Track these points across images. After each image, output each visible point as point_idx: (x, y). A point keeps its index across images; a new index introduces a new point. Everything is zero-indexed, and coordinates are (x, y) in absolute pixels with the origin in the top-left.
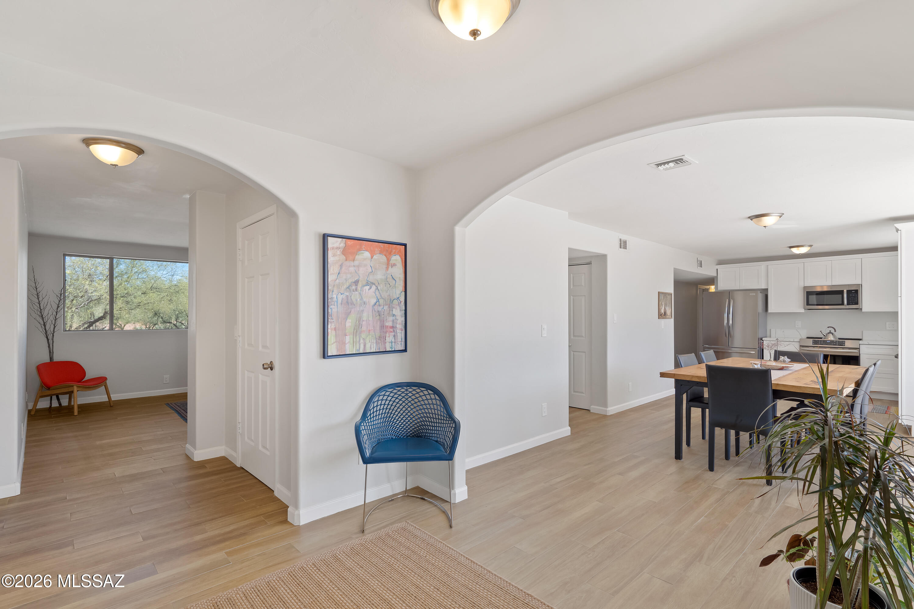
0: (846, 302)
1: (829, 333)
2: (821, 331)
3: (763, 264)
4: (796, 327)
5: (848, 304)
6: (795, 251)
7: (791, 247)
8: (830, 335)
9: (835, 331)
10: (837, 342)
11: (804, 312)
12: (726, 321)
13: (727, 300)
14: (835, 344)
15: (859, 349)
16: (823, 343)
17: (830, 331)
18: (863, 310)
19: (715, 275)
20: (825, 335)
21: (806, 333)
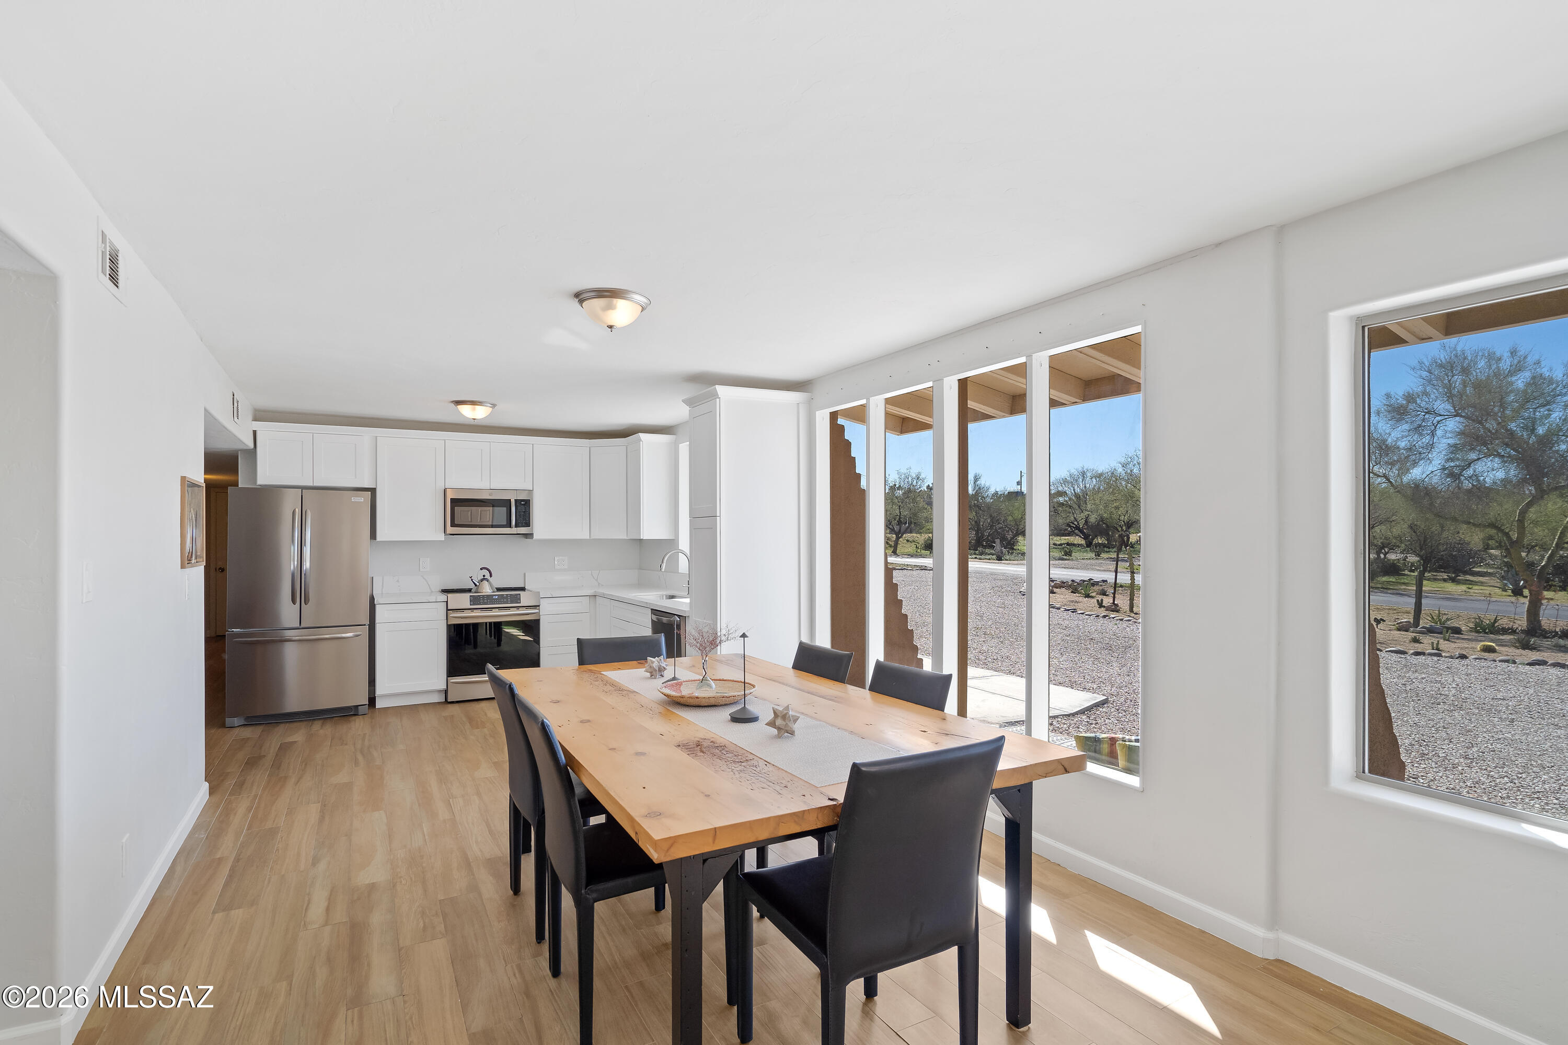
0: (513, 523)
1: (482, 580)
2: (471, 577)
3: (367, 433)
4: (421, 570)
5: (516, 526)
6: (467, 412)
7: (458, 403)
8: (485, 582)
9: (491, 576)
10: (509, 598)
11: (444, 539)
12: (296, 563)
13: (298, 511)
14: (505, 600)
15: (539, 606)
16: (487, 600)
17: (484, 576)
18: (535, 537)
19: (251, 446)
20: (478, 584)
21: (439, 583)
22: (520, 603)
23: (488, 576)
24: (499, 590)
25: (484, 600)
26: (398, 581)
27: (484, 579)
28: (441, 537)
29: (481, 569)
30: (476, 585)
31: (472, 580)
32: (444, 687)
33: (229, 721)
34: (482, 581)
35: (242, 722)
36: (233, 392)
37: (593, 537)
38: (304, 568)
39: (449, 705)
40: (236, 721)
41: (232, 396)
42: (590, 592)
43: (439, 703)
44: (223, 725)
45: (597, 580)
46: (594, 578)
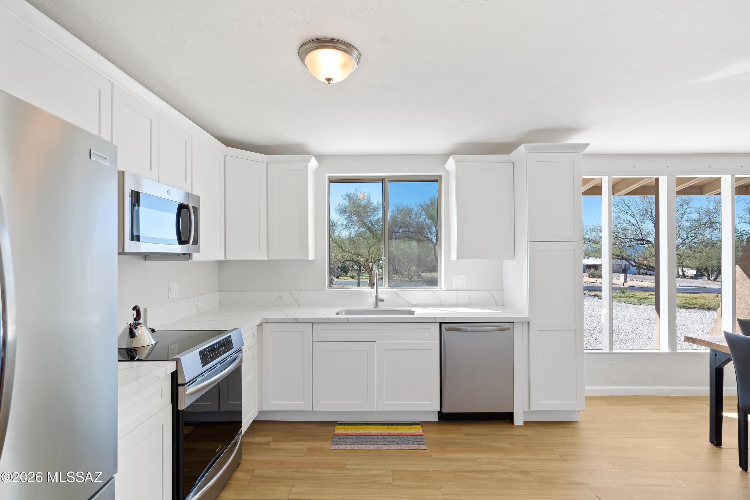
29: (136, 309)
42: (259, 320)
45: (197, 308)
46: (196, 306)
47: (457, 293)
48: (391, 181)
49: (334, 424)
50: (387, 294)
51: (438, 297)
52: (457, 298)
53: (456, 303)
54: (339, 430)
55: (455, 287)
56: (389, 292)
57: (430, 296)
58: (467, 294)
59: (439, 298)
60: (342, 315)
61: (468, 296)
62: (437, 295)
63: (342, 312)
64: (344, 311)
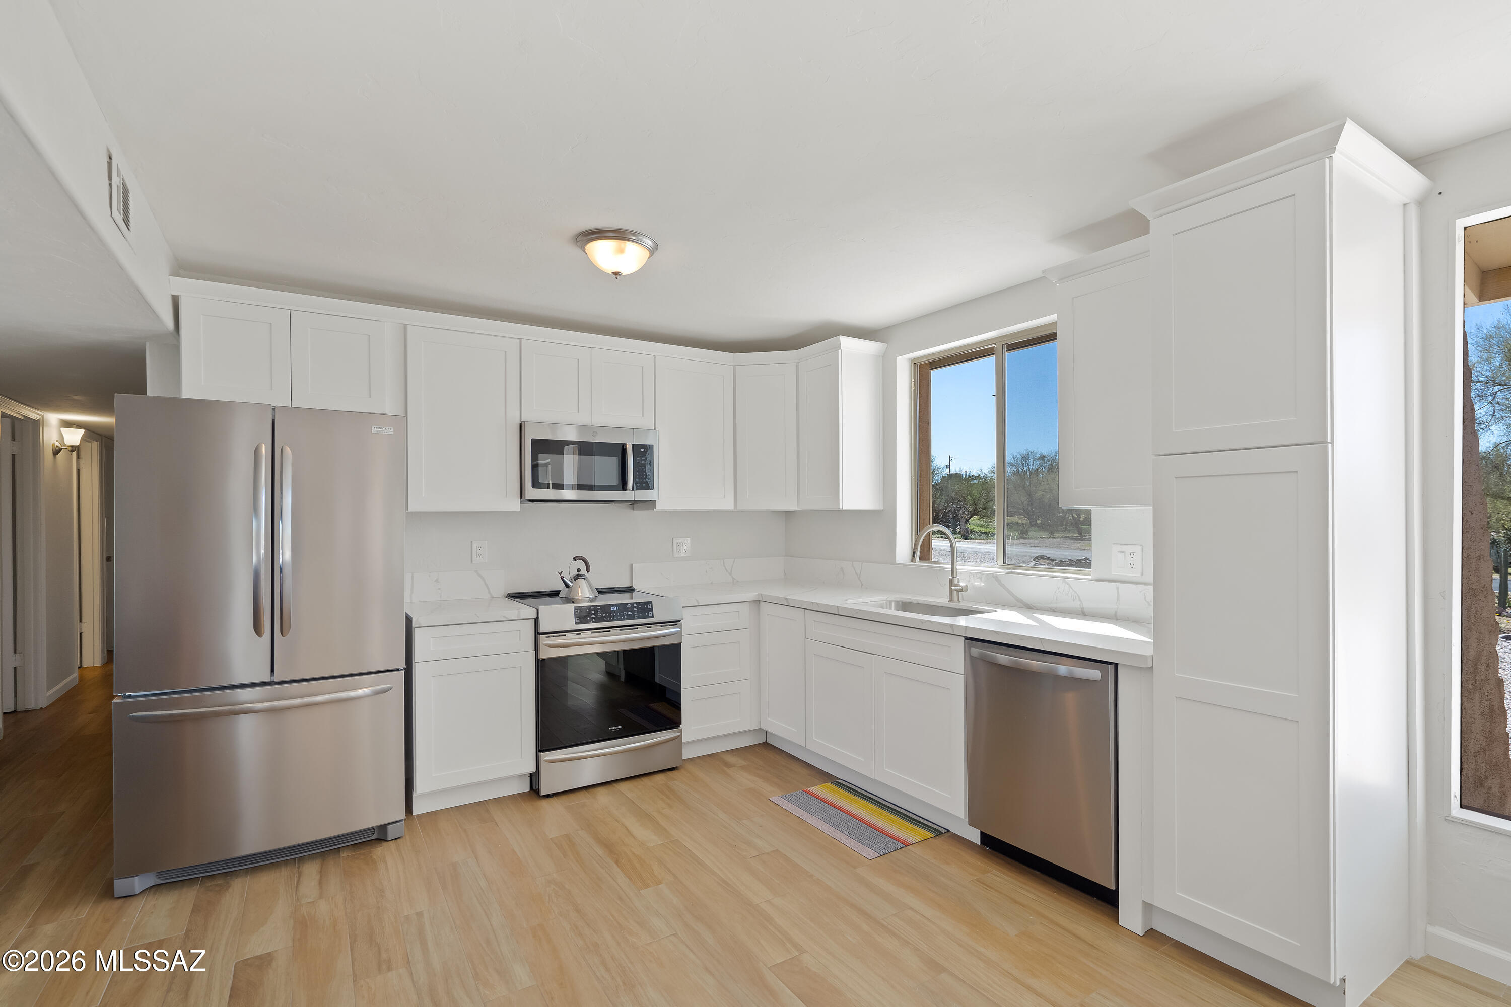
0: (629, 482)
1: (576, 577)
3: (388, 317)
4: (475, 561)
5: (633, 488)
8: (581, 581)
9: (588, 570)
10: (635, 609)
11: (519, 510)
12: (263, 552)
13: (265, 450)
14: (630, 613)
15: (679, 621)
16: (602, 614)
17: (578, 570)
18: (659, 506)
19: (170, 324)
20: (571, 584)
21: (503, 583)
22: (652, 617)
23: (583, 571)
24: (602, 591)
25: (596, 614)
26: (437, 581)
27: (578, 576)
28: (515, 505)
29: (575, 559)
30: (567, 586)
31: (562, 578)
32: (533, 769)
33: (121, 886)
34: (575, 580)
35: (150, 880)
36: (108, 150)
37: (739, 507)
38: (280, 560)
39: (544, 803)
40: (138, 883)
41: (106, 159)
42: (751, 595)
43: (521, 795)
44: (108, 892)
45: (730, 574)
46: (727, 571)
47: (1118, 588)
48: (1012, 347)
49: (827, 777)
50: (981, 578)
51: (1076, 594)
52: (1118, 599)
53: (1116, 613)
54: (824, 790)
55: (1116, 573)
56: (984, 574)
57: (1059, 589)
58: (1141, 592)
59: (1077, 598)
60: (891, 609)
61: (1145, 598)
62: (1072, 589)
63: (891, 602)
64: (894, 601)
